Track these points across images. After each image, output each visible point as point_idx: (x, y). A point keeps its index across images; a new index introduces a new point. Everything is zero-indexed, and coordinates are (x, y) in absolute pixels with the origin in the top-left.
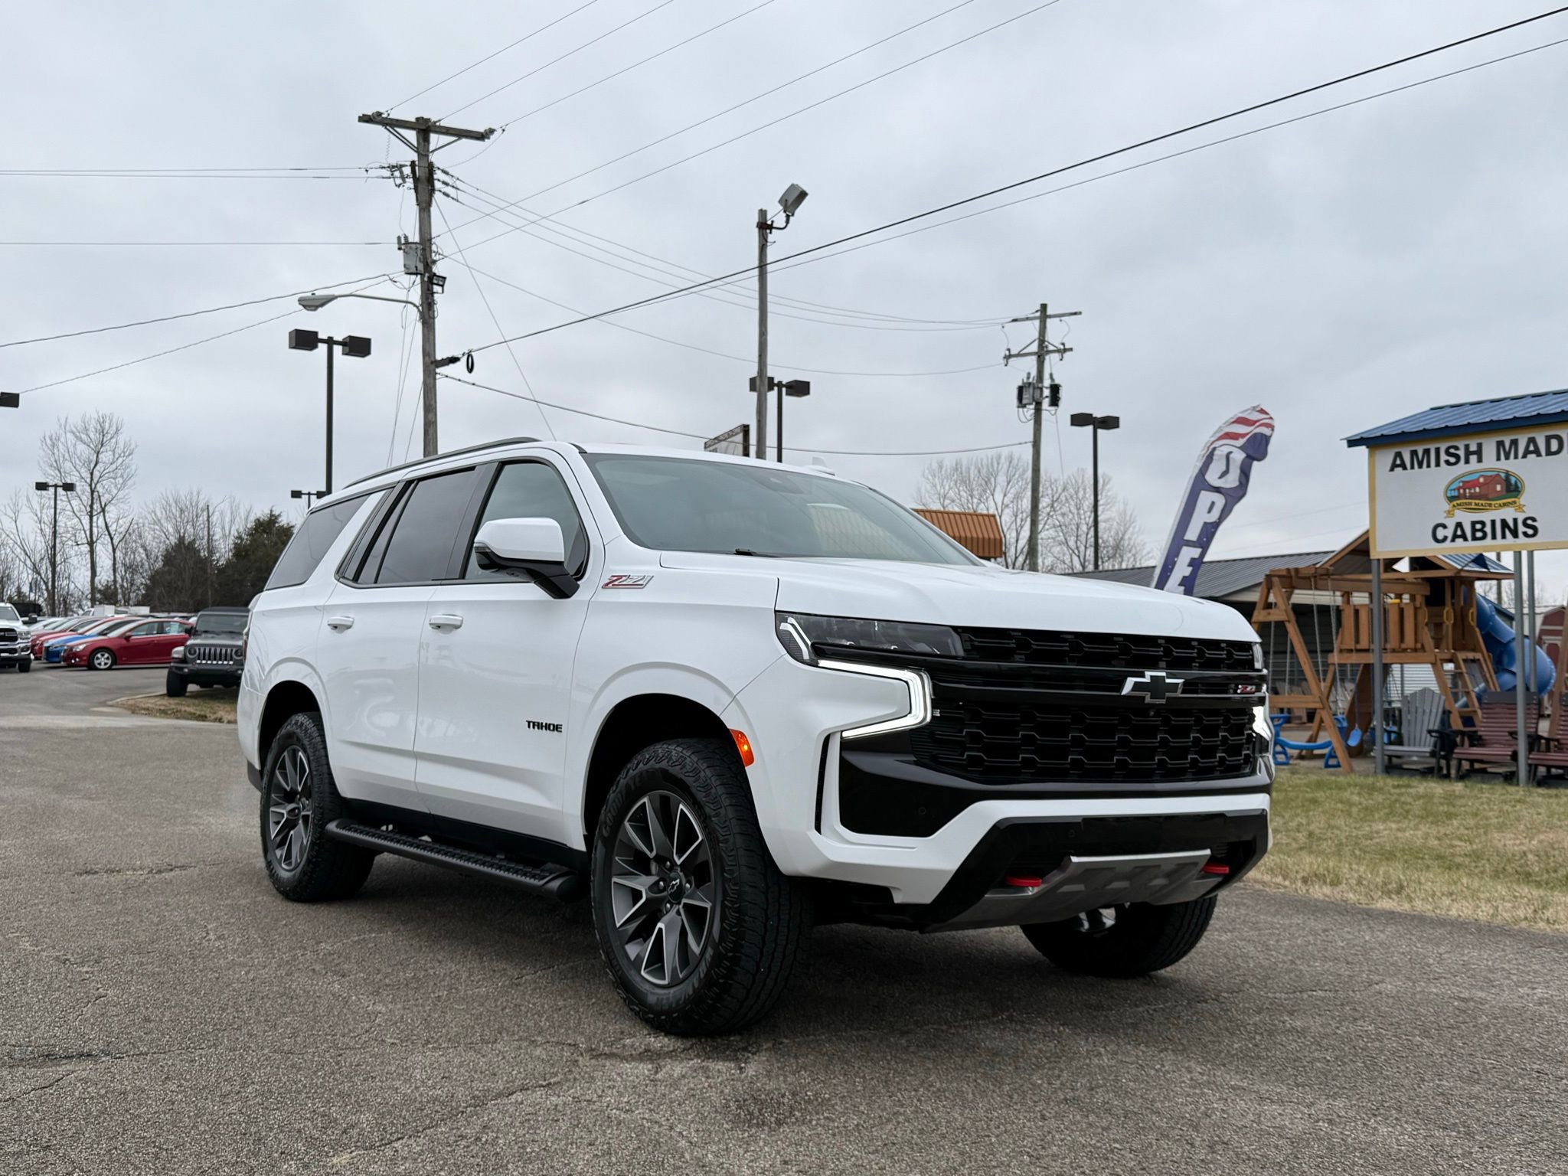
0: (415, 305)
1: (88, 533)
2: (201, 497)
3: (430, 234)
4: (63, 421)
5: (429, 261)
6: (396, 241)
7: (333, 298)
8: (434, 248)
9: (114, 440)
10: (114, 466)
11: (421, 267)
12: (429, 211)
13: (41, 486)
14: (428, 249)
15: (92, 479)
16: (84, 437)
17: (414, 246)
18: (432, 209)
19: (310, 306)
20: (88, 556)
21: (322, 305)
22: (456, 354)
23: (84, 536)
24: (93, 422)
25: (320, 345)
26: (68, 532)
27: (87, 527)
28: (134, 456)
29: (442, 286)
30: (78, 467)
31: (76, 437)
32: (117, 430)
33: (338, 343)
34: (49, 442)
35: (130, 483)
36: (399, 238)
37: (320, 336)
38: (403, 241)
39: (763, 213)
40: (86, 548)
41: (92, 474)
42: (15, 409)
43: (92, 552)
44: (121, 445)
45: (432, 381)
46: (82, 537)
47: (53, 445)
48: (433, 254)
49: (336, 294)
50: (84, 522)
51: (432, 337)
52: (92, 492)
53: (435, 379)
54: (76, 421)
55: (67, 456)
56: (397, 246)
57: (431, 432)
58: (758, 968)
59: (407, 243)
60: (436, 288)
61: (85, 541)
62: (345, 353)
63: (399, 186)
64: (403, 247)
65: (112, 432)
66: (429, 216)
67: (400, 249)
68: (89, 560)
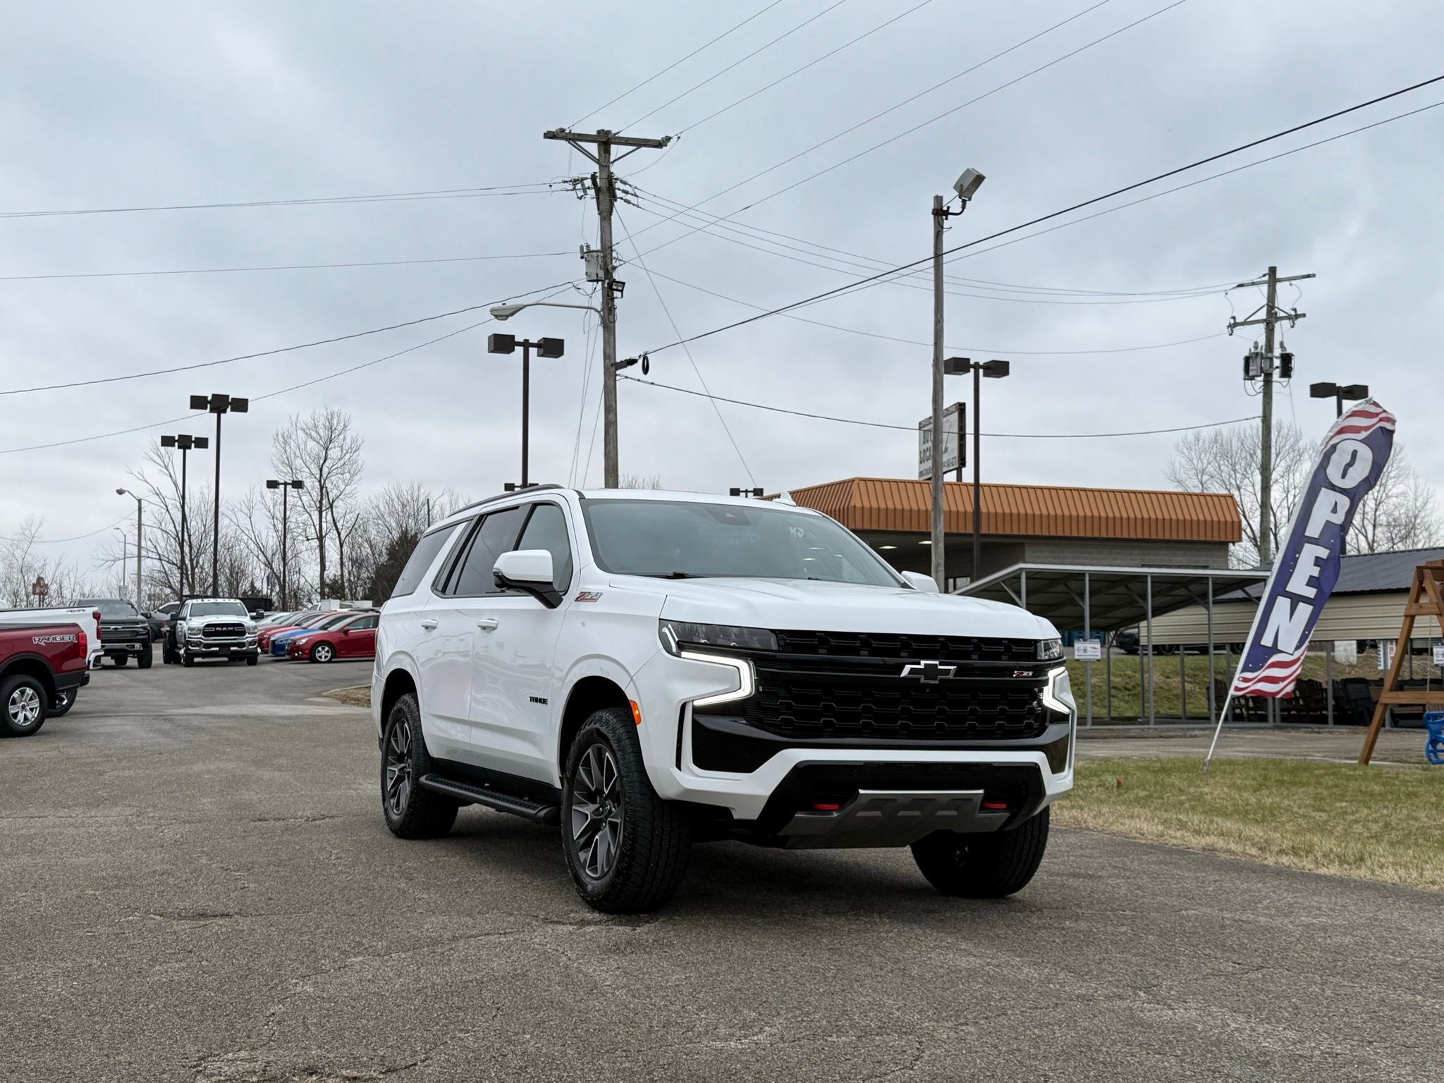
0: (596, 311)
1: (318, 528)
2: (422, 491)
3: (611, 242)
4: (294, 419)
5: (609, 268)
6: (579, 250)
7: (525, 306)
8: (614, 254)
9: (342, 437)
10: (342, 462)
11: (601, 274)
12: (610, 219)
13: (272, 484)
14: (609, 256)
15: (321, 475)
16: (313, 434)
17: (595, 254)
18: (612, 217)
19: (500, 316)
20: (318, 551)
21: (512, 314)
22: (634, 356)
23: (314, 531)
24: (322, 419)
25: (516, 348)
26: (299, 527)
27: (317, 522)
28: (360, 451)
29: (622, 291)
30: (308, 464)
31: (306, 433)
32: (345, 426)
33: (533, 345)
34: (281, 439)
35: (356, 478)
36: (582, 247)
37: (517, 339)
38: (585, 250)
39: (938, 199)
40: (315, 543)
41: (321, 470)
42: (245, 413)
43: (321, 547)
44: (348, 441)
45: (612, 383)
46: (312, 532)
47: (285, 442)
48: (614, 261)
49: (525, 304)
50: (314, 517)
51: (612, 340)
52: (322, 488)
53: (615, 380)
54: (306, 418)
55: (298, 454)
56: (579, 255)
57: (611, 432)
58: (649, 865)
59: (589, 252)
60: (617, 294)
61: (314, 536)
62: (540, 355)
63: (580, 198)
64: (585, 256)
65: (340, 428)
66: (610, 224)
67: (582, 257)
68: (318, 555)
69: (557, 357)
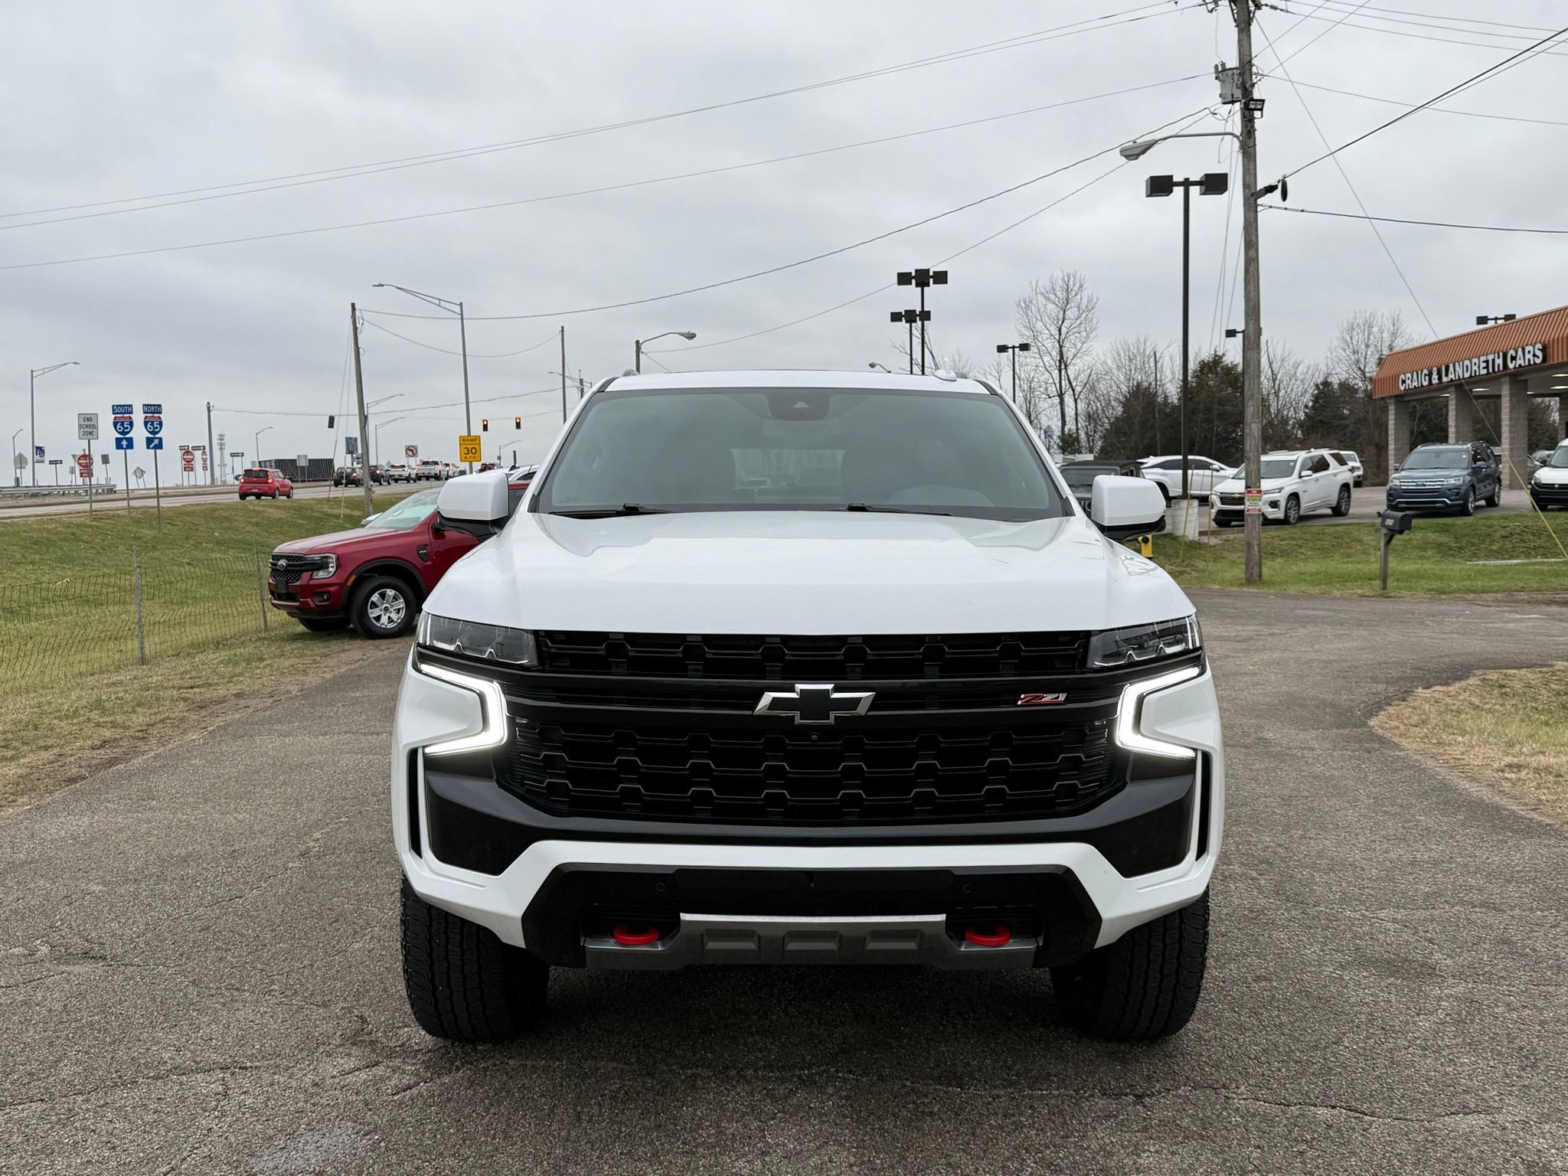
0: (1235, 136)
1: (1058, 385)
2: (1148, 345)
3: (1250, 55)
4: (1034, 285)
5: (1247, 85)
6: (1213, 71)
7: (1155, 142)
8: (1254, 70)
9: (1078, 297)
10: (1078, 322)
11: (1238, 94)
12: (1249, 30)
13: (1002, 349)
14: (1248, 72)
15: (1060, 334)
16: (1052, 297)
17: (1230, 73)
18: (1252, 28)
19: (1130, 156)
20: (1059, 407)
21: (1144, 152)
22: (1273, 182)
23: (1054, 389)
24: (1060, 281)
25: (1175, 188)
26: (1040, 386)
27: (1057, 381)
28: (1095, 309)
29: (1261, 110)
30: (1048, 326)
31: (1045, 297)
32: (1081, 286)
33: (1195, 183)
34: (1023, 304)
35: (1092, 336)
36: (1216, 66)
37: (1175, 180)
38: (1220, 69)
40: (1057, 400)
41: (1060, 330)
42: (945, 285)
43: (1062, 403)
44: (1085, 301)
45: (1252, 215)
46: (1053, 390)
47: (1027, 307)
48: (1254, 77)
49: (1157, 138)
50: (1054, 376)
51: (1252, 167)
52: (1061, 347)
53: (1256, 212)
54: (1044, 283)
55: (1039, 318)
56: (1214, 76)
57: (1251, 269)
59: (1224, 70)
60: (1257, 114)
61: (1056, 393)
62: (1203, 194)
63: (1211, 11)
64: (1220, 75)
65: (1076, 289)
66: (1249, 36)
67: (1216, 78)
68: (1059, 412)
69: (1222, 193)
